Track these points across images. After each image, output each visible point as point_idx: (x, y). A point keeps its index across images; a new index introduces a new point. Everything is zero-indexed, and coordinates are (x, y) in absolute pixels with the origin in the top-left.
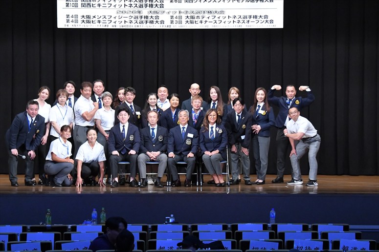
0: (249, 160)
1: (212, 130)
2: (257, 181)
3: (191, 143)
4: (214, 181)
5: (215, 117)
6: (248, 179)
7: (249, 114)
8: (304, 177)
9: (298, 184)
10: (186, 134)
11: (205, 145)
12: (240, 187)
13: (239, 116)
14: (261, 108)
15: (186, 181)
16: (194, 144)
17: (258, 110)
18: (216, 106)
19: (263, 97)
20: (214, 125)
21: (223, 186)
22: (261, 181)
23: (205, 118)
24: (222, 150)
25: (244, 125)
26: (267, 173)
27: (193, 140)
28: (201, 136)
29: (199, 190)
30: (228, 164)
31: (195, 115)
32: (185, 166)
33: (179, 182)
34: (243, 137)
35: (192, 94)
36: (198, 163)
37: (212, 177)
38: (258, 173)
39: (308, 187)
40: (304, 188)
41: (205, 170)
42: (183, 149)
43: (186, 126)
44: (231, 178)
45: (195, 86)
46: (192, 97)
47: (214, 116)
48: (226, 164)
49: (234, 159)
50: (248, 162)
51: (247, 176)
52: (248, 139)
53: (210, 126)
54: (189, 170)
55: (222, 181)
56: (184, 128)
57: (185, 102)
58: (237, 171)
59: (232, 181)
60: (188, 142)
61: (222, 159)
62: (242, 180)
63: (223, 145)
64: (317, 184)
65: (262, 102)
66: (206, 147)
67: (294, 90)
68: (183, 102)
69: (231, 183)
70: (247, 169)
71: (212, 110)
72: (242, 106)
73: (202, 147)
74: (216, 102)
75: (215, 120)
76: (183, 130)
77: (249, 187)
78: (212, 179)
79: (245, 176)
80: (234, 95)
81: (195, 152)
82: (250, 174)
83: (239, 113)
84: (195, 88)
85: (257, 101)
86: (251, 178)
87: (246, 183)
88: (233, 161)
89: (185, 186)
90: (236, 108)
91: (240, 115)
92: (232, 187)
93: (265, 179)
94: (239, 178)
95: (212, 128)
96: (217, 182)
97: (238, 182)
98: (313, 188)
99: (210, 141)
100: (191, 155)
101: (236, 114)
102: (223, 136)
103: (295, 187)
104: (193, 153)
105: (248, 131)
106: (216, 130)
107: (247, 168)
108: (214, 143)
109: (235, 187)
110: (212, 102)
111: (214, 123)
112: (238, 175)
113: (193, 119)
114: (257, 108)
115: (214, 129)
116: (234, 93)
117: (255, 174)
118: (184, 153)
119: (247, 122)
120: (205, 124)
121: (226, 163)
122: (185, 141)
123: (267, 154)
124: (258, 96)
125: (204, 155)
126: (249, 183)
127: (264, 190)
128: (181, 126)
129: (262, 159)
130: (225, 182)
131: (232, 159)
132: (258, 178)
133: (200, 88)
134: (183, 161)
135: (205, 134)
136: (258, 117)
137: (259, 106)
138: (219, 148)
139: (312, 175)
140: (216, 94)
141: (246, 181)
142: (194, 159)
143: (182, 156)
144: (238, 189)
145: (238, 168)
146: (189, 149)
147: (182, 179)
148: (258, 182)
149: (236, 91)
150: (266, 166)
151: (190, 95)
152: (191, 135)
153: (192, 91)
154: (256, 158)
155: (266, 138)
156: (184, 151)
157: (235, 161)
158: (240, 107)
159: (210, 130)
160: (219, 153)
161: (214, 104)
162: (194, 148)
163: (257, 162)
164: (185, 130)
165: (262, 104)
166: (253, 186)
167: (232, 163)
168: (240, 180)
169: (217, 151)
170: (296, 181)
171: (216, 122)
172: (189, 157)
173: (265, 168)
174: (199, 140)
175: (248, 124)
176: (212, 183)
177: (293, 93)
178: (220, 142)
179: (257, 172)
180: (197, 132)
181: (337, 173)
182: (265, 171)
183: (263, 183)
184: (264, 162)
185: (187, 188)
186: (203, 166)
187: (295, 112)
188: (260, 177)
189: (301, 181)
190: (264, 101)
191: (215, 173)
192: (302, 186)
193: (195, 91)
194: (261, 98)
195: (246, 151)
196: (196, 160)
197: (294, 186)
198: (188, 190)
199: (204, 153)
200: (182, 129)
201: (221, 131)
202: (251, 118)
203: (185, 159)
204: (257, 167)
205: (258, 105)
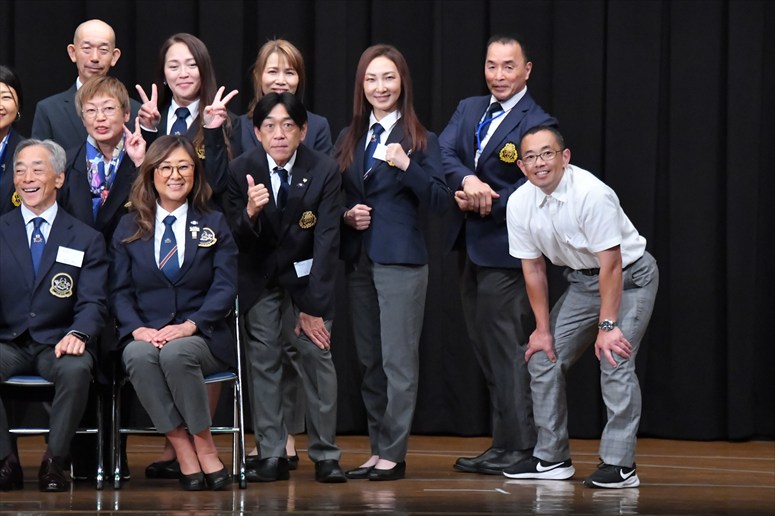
0: (332, 368)
1: (169, 233)
2: (368, 464)
3: (75, 290)
4: (175, 463)
5: (187, 172)
6: (330, 456)
7: (328, 162)
8: (578, 450)
9: (553, 480)
10: (51, 248)
11: (134, 297)
12: (291, 489)
13: (283, 175)
14: (384, 137)
15: (45, 463)
16: (84, 295)
17: (373, 146)
18: (189, 121)
19: (394, 85)
20: (181, 213)
21: (221, 489)
22: (386, 465)
23: (140, 178)
24: (207, 324)
25: (308, 215)
26: (417, 430)
27: (85, 278)
28: (120, 260)
29: (107, 505)
30: (239, 387)
31: (101, 166)
32: (46, 393)
33: (16, 467)
34: (302, 268)
35: (81, 67)
36: (102, 380)
37: (169, 445)
38: (376, 428)
39: (596, 494)
40: (577, 495)
41: (134, 414)
42: (34, 318)
43: (50, 213)
44: (255, 453)
45: (95, 32)
46: (79, 84)
47: (184, 172)
48: (229, 385)
49: (263, 367)
50: (329, 378)
51: (324, 440)
52: (326, 279)
53: (162, 213)
54: (62, 413)
55: (213, 466)
56: (38, 222)
57: (48, 105)
58: (280, 418)
59: (256, 463)
60: (60, 288)
61: (212, 362)
62: (305, 459)
63: (213, 302)
64: (635, 481)
65: (389, 110)
66: (139, 311)
67: (520, 61)
68: (41, 103)
69: (253, 473)
70: (325, 408)
71: (174, 142)
72: (295, 130)
73: (124, 310)
74: (193, 107)
75: (187, 187)
76: (37, 230)
77: (334, 492)
78: (166, 457)
79: (316, 441)
80: (281, 78)
81: (91, 329)
82: (339, 433)
83: (282, 162)
84: (96, 40)
85: (369, 108)
86: (341, 453)
87: (322, 473)
88: (262, 375)
89: (43, 487)
90: (269, 137)
91: (288, 167)
92: (255, 491)
93: (403, 452)
94: (291, 452)
95: (170, 221)
96: (190, 468)
97: (285, 468)
98: (620, 499)
99: (159, 280)
100: (71, 344)
101: (272, 165)
102: (221, 260)
103: (539, 492)
104: (83, 338)
105: (324, 242)
106: (188, 233)
107: (325, 406)
108: (175, 287)
109: (269, 492)
110: (175, 106)
111: (180, 202)
112: (283, 438)
113: (95, 182)
114: (370, 135)
115: (179, 229)
116: (277, 68)
117: (364, 432)
118: (37, 337)
119: (320, 199)
120: (141, 206)
121: (232, 383)
122: (45, 282)
123: (414, 342)
124: (369, 87)
125: (130, 346)
126: (335, 473)
127: (403, 503)
128: (28, 215)
129: (391, 366)
130: (227, 469)
131: (255, 364)
132: (376, 451)
133: (119, 42)
134: (32, 372)
135: (135, 250)
136: (372, 176)
137: (378, 129)
138: (195, 314)
139: (616, 442)
140: (195, 71)
141: (319, 465)
142: (86, 363)
143: (32, 350)
144: (283, 502)
145: (281, 404)
146: (63, 317)
147: (31, 456)
148: (373, 468)
149: (291, 62)
150: (411, 398)
151: (72, 71)
152: (71, 257)
153: (81, 53)
154: (368, 363)
155: (412, 273)
156: (39, 328)
157: (270, 375)
158: (289, 136)
159: (160, 230)
160: (197, 333)
161: (183, 114)
162: (87, 316)
163: (368, 381)
164: (46, 230)
165: (389, 121)
166: (353, 486)
167: (257, 383)
168: (295, 459)
169: (189, 326)
170: (545, 464)
171: (189, 198)
172: (64, 354)
173: (405, 408)
174: (111, 276)
175: (324, 208)
176: (167, 473)
177: (512, 74)
178: (204, 288)
179: (370, 424)
180: (102, 244)
181: (723, 432)
182: (405, 421)
183: (398, 473)
184: (401, 382)
185: (52, 497)
186: (128, 395)
187: (547, 151)
188: (383, 448)
189: (567, 464)
190: (398, 105)
191: (182, 425)
192: (568, 487)
193: (95, 54)
194: (386, 93)
195: (317, 330)
196: (94, 371)
197: (533, 489)
198: (58, 507)
199: (130, 337)
200: (30, 229)
201: (209, 239)
202: (339, 181)
203: (42, 362)
204: (369, 403)
205: (373, 120)
